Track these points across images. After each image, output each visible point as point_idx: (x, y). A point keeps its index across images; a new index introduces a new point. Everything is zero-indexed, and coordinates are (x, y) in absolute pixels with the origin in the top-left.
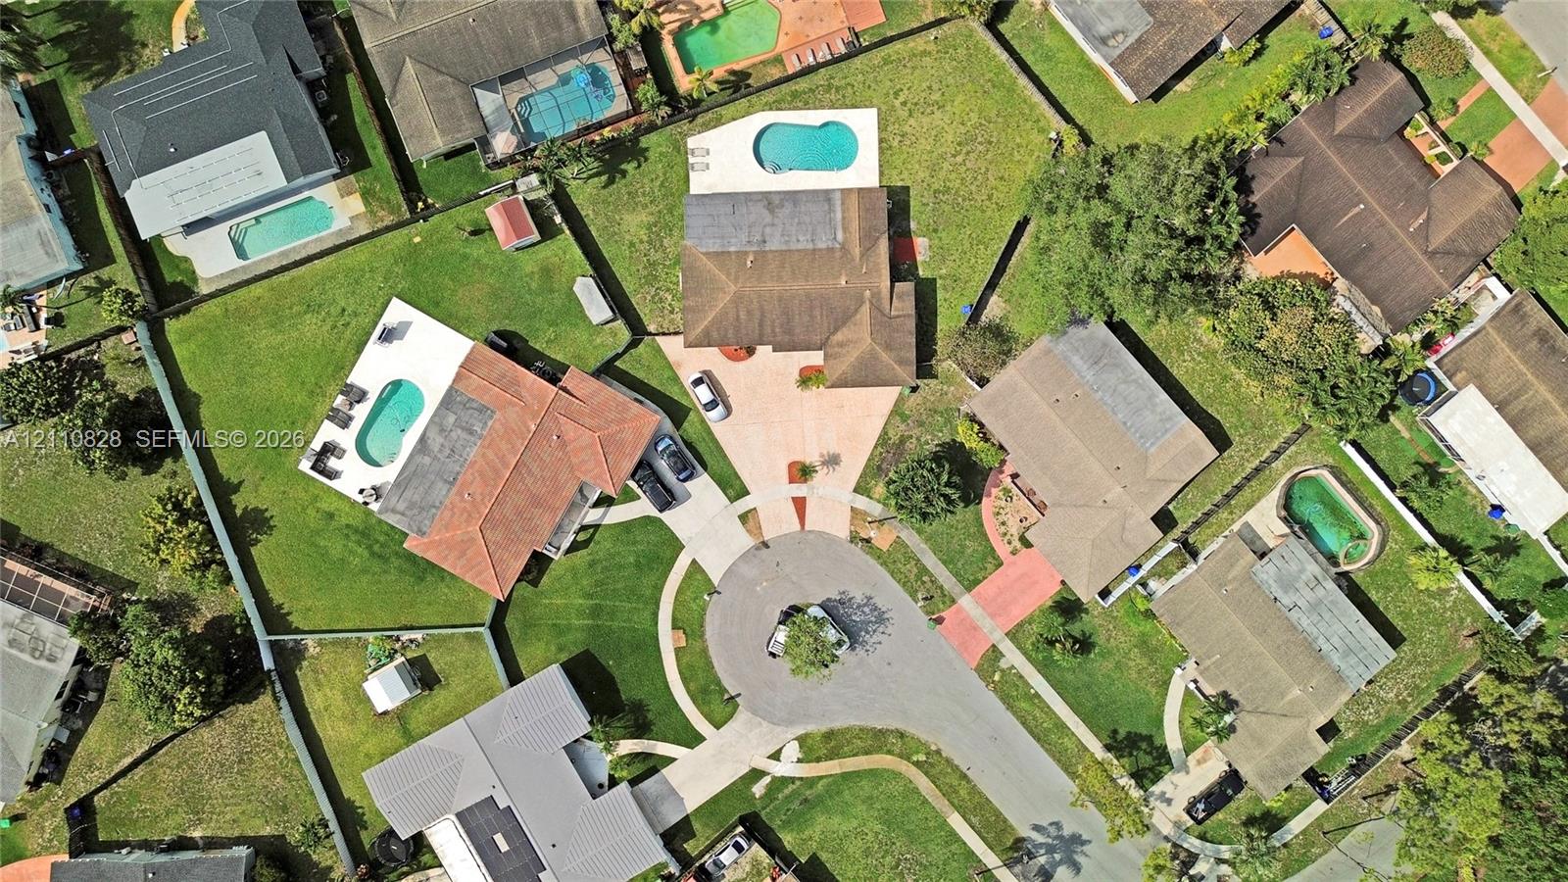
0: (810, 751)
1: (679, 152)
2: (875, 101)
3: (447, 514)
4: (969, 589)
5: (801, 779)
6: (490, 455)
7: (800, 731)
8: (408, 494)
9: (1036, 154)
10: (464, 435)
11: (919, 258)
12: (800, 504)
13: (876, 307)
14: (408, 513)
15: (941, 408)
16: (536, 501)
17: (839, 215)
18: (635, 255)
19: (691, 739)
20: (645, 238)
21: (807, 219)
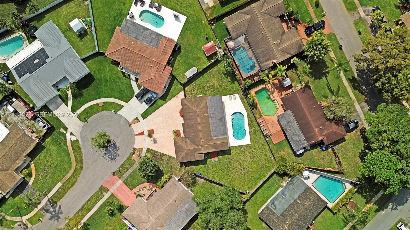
0: (75, 143)
1: (234, 92)
2: (252, 143)
3: (127, 38)
4: (124, 182)
5: (66, 141)
6: (145, 48)
7: (79, 140)
8: (132, 26)
9: (243, 187)
10: (150, 41)
11: (212, 159)
12: (142, 134)
13: (197, 150)
14: (126, 26)
15: (173, 169)
16: (133, 62)
17: (220, 137)
18: (205, 82)
19: (74, 110)
20: (210, 85)
21: (218, 129)
